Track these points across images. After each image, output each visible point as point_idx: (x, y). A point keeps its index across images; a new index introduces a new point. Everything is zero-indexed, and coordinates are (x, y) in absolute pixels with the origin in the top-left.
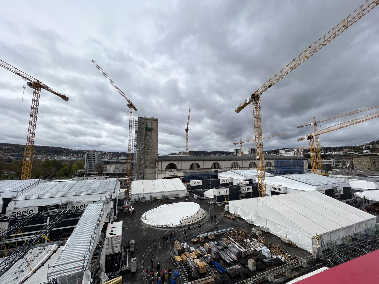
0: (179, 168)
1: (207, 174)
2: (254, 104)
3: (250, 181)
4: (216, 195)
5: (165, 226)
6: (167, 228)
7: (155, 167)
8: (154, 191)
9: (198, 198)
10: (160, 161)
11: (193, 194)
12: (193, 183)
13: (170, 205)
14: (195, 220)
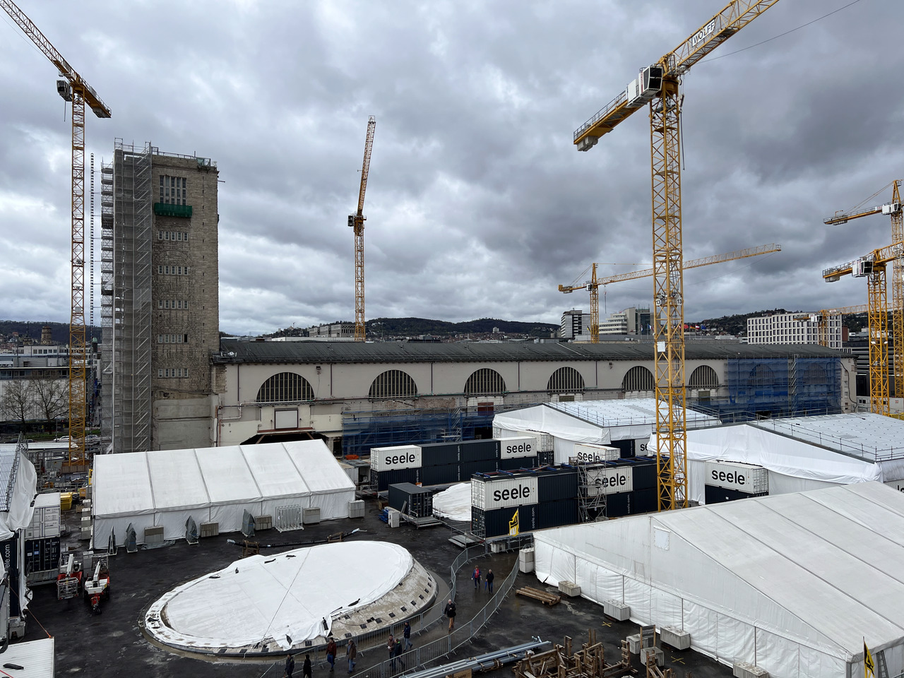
0: (321, 392)
1: (446, 420)
2: (658, 111)
3: (626, 447)
4: (484, 506)
5: (257, 646)
6: (265, 655)
7: (206, 392)
8: (202, 499)
9: (404, 524)
10: (231, 361)
11: (384, 505)
12: (381, 458)
13: (281, 557)
14: (392, 615)
